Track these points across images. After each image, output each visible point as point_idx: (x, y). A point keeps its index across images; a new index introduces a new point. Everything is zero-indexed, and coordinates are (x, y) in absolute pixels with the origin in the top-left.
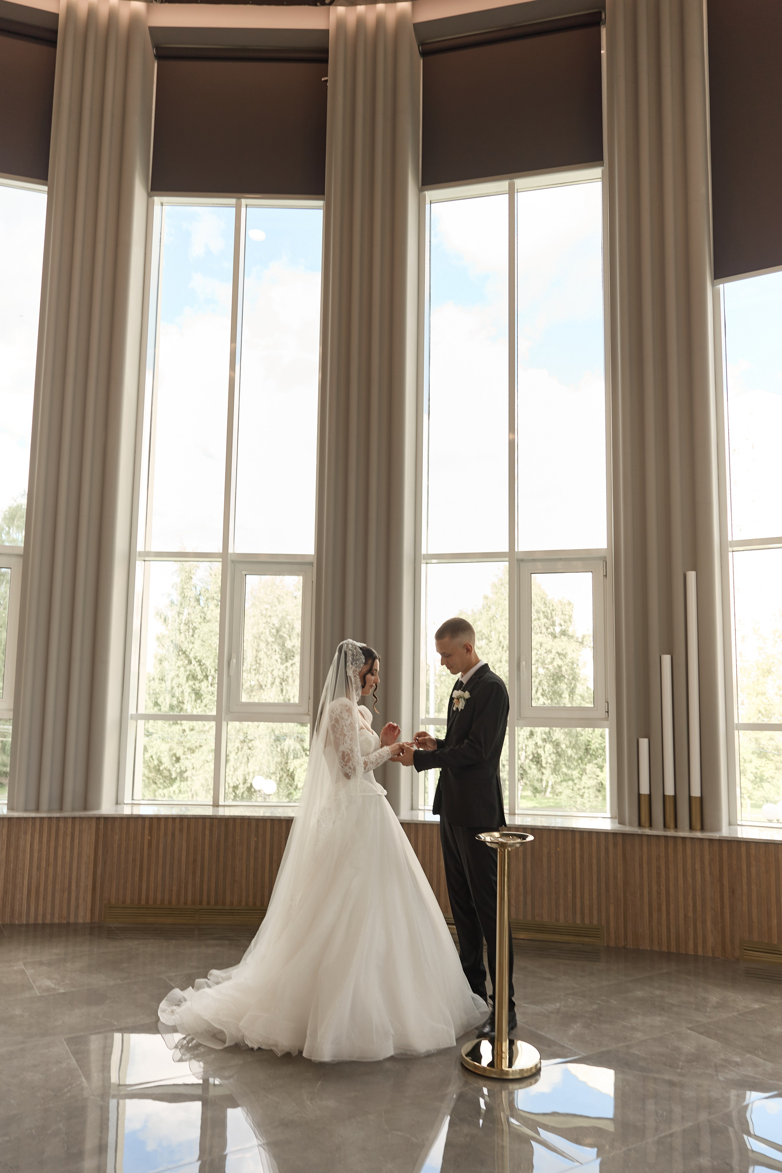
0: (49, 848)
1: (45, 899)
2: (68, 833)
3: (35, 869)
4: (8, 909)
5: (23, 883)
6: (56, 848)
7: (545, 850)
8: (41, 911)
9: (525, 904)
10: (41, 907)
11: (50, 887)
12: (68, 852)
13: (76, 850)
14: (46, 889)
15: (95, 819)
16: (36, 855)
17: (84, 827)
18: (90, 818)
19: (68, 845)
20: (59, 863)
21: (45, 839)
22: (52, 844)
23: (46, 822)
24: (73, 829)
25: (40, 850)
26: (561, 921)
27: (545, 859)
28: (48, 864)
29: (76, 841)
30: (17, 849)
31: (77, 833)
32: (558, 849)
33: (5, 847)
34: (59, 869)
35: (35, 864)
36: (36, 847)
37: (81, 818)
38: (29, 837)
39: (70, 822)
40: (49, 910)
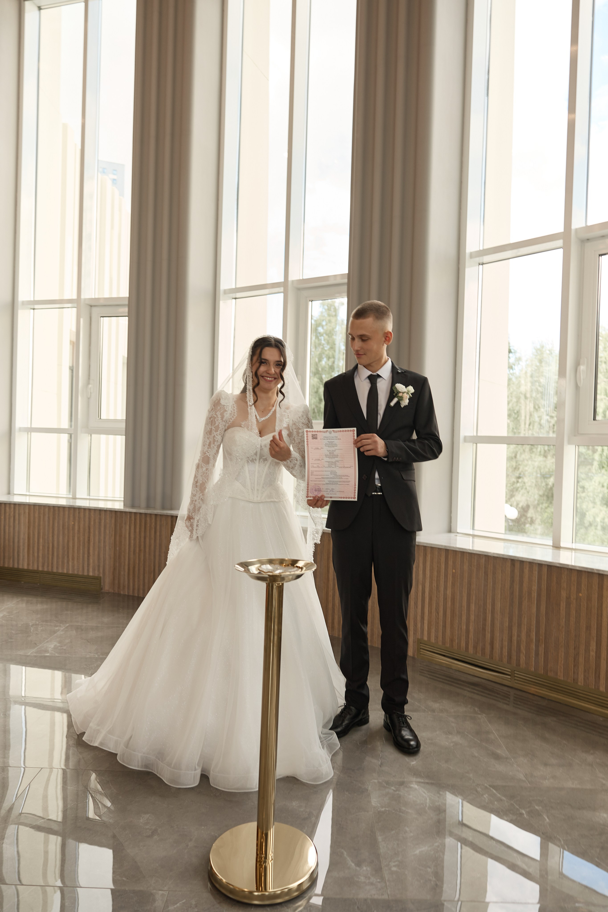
0: (141, 537)
1: (139, 577)
2: (152, 526)
3: (132, 553)
4: (117, 582)
5: (125, 562)
6: (145, 538)
7: (564, 594)
8: (136, 586)
9: (537, 654)
10: (136, 583)
11: (142, 569)
12: (153, 542)
13: (158, 541)
14: (139, 570)
15: (170, 517)
16: (132, 542)
17: (163, 522)
18: (167, 516)
19: (153, 536)
20: (147, 550)
21: (138, 530)
22: (143, 534)
23: (138, 516)
24: (156, 524)
25: (135, 539)
26: (579, 684)
27: (563, 605)
28: (140, 550)
29: (158, 534)
30: (121, 536)
31: (158, 527)
32: (580, 595)
33: (114, 533)
34: (147, 555)
35: (132, 549)
36: (132, 536)
37: (161, 515)
38: (128, 527)
39: (153, 517)
40: (141, 587)
